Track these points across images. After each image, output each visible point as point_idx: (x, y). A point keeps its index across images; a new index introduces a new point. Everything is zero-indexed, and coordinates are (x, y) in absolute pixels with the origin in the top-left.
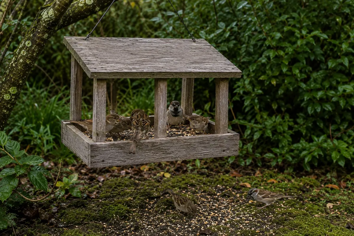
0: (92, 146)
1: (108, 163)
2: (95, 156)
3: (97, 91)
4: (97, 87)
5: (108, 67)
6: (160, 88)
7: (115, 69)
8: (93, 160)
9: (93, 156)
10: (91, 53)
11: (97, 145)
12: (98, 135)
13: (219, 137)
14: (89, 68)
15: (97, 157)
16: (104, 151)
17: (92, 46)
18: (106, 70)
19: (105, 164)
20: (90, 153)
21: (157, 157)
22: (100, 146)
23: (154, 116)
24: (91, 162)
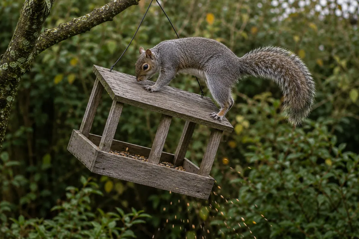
0: (99, 152)
1: (106, 172)
2: (99, 162)
3: (114, 112)
4: (115, 108)
5: (128, 95)
6: (165, 124)
7: (133, 98)
8: (97, 165)
9: (97, 162)
10: (115, 82)
11: (103, 153)
12: (104, 145)
13: (198, 177)
14: (114, 92)
15: (100, 164)
16: (107, 160)
17: (116, 77)
18: (126, 96)
19: (104, 172)
20: (95, 159)
21: (146, 180)
22: (105, 154)
23: (151, 149)
24: (94, 167)
